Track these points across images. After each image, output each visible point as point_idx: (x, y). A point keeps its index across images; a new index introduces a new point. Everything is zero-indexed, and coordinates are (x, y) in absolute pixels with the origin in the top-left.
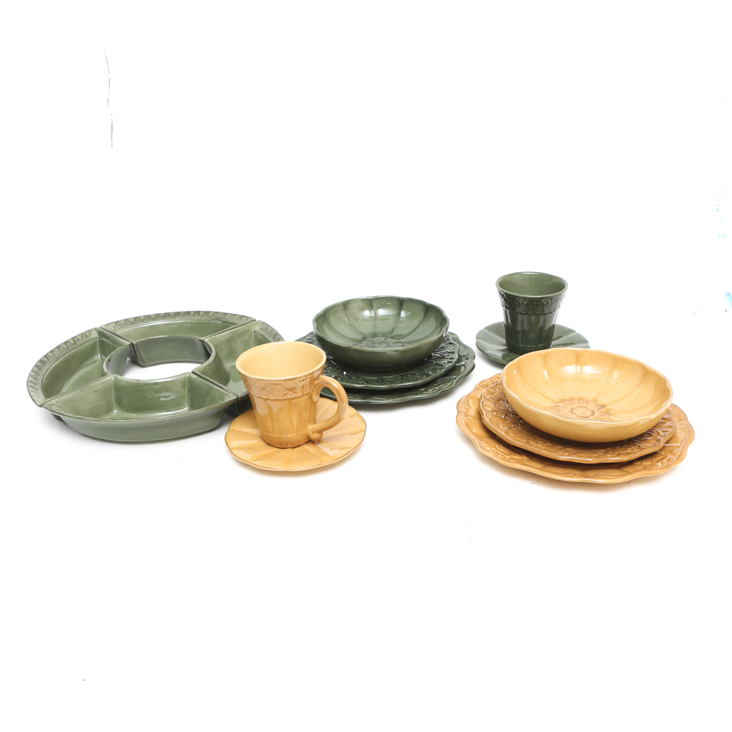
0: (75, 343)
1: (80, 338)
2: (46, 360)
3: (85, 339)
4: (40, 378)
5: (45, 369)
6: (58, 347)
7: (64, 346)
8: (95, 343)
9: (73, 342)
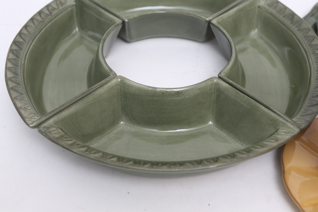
0: (51, 13)
1: (55, 6)
2: (21, 40)
3: (61, 8)
4: (20, 71)
5: (23, 54)
6: (32, 19)
7: (39, 18)
8: (72, 11)
9: (47, 12)
